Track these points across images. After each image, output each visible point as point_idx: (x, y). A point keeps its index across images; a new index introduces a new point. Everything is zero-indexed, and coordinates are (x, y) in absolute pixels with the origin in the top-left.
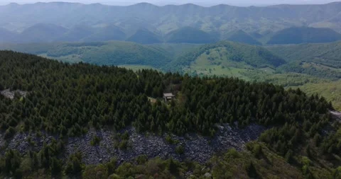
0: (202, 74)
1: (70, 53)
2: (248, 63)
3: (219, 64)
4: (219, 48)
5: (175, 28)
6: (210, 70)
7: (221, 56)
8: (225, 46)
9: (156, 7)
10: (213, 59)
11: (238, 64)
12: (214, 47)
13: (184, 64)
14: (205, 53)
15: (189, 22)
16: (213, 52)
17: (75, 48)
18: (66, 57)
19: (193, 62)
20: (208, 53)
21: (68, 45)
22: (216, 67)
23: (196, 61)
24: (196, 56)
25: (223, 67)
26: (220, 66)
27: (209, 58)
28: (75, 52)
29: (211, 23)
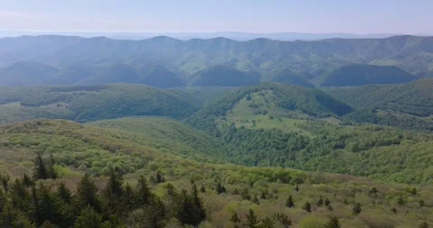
0: (243, 128)
1: (55, 101)
2: (305, 112)
3: (265, 113)
4: (263, 91)
5: (203, 67)
6: (254, 122)
7: (267, 101)
8: (271, 89)
9: (177, 40)
10: (256, 107)
11: (290, 112)
12: (256, 91)
13: (217, 114)
14: (245, 99)
15: (221, 59)
16: (256, 97)
17: (62, 93)
18: (50, 106)
19: (229, 111)
20: (249, 99)
21: (53, 90)
22: (261, 117)
23: (234, 110)
24: (233, 103)
25: (271, 118)
26: (267, 116)
27: (251, 106)
28: (62, 99)
29: (248, 61)
